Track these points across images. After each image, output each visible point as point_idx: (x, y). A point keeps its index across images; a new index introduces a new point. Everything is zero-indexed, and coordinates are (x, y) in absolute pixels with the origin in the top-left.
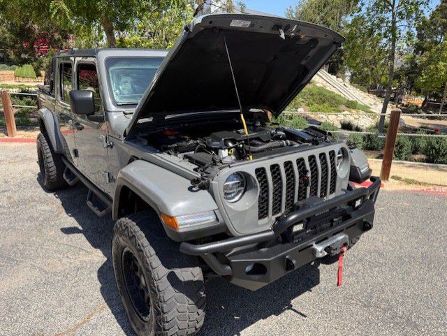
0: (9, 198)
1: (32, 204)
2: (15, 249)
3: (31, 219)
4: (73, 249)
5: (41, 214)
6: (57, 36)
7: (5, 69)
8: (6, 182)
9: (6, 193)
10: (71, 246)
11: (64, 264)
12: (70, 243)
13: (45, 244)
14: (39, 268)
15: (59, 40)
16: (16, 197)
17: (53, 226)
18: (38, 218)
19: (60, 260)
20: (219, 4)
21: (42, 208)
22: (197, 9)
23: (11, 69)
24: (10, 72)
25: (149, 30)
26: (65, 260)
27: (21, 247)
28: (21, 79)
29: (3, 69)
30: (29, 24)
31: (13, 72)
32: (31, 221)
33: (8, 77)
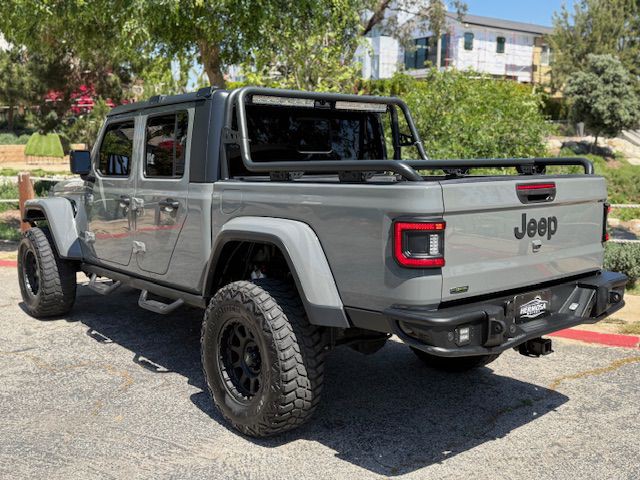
0: (37, 359)
1: (78, 369)
2: (57, 440)
3: (78, 393)
4: (158, 443)
5: (95, 386)
6: (113, 77)
7: (8, 143)
8: (27, 334)
9: (30, 352)
10: (154, 439)
11: (145, 469)
12: (152, 435)
13: (109, 434)
14: (102, 472)
15: (115, 85)
16: (48, 358)
17: (119, 407)
18: (90, 392)
19: (137, 462)
20: (415, 9)
21: (97, 377)
22: (372, 21)
23: (18, 143)
24: (17, 147)
25: (279, 63)
26: (146, 463)
27: (67, 438)
28: (36, 160)
29: (6, 141)
30: (65, 59)
31: (23, 147)
32: (80, 398)
33: (13, 156)
